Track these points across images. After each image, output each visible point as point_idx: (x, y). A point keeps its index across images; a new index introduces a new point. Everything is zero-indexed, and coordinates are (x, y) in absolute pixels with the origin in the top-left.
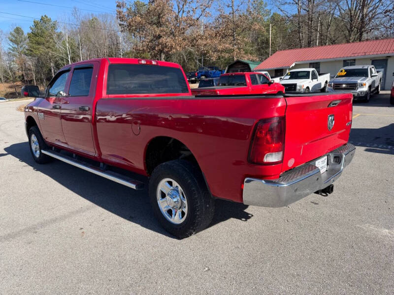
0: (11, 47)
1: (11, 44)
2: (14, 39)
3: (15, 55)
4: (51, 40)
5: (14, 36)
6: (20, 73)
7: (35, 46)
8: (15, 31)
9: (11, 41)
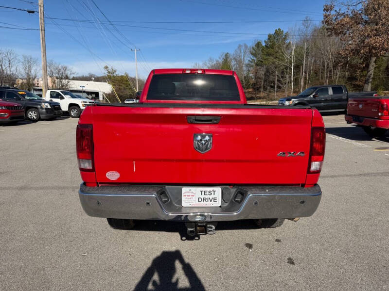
0: (250, 59)
1: (251, 57)
2: (254, 52)
3: (252, 66)
4: (279, 51)
5: (254, 50)
6: (253, 81)
7: (265, 57)
8: (256, 46)
9: (252, 54)
